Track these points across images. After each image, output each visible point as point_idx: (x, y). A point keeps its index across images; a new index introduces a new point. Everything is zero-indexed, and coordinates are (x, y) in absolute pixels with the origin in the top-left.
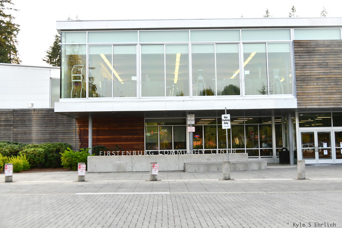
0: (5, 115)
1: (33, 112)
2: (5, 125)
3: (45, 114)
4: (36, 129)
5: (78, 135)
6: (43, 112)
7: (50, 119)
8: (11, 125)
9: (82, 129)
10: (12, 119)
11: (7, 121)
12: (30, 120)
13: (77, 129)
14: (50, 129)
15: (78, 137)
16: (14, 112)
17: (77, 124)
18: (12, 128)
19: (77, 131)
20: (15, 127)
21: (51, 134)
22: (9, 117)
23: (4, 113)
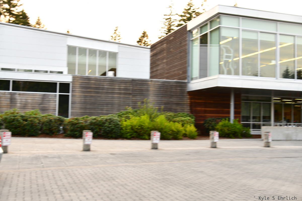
0: (124, 83)
1: (150, 83)
2: (125, 94)
3: (161, 86)
4: (152, 99)
5: (189, 106)
6: (159, 83)
7: (165, 90)
8: (130, 94)
9: (192, 101)
10: (131, 88)
11: (126, 89)
12: (148, 90)
13: (189, 101)
14: (165, 100)
15: (189, 108)
16: (133, 82)
17: (188, 97)
18: (131, 96)
19: (188, 103)
20: (134, 96)
21: (165, 104)
22: (128, 86)
23: (124, 81)
